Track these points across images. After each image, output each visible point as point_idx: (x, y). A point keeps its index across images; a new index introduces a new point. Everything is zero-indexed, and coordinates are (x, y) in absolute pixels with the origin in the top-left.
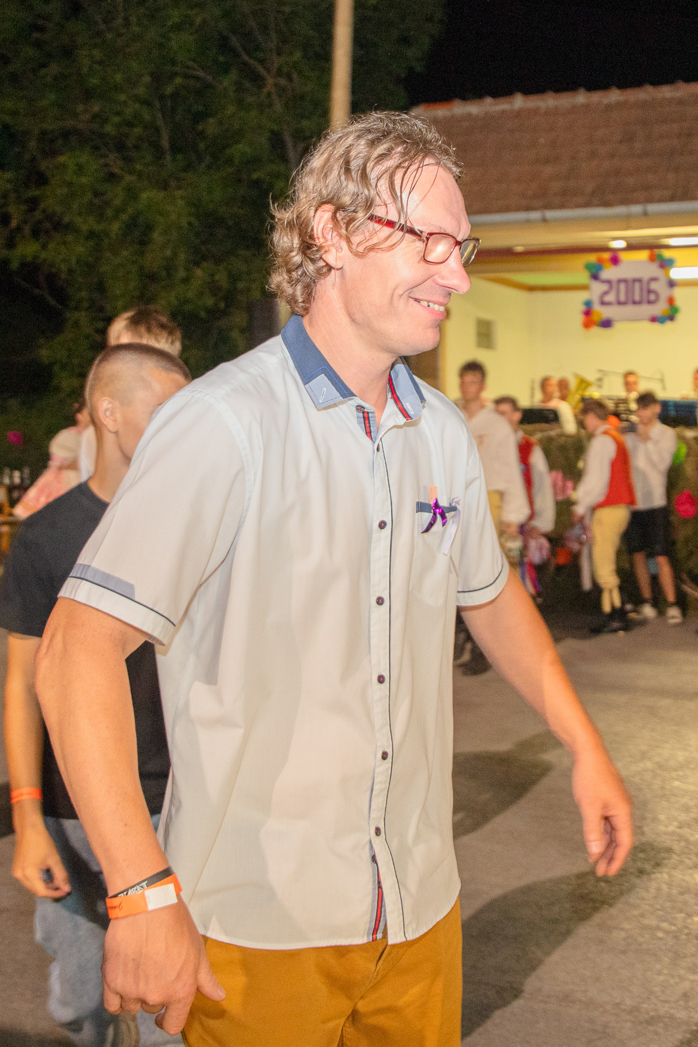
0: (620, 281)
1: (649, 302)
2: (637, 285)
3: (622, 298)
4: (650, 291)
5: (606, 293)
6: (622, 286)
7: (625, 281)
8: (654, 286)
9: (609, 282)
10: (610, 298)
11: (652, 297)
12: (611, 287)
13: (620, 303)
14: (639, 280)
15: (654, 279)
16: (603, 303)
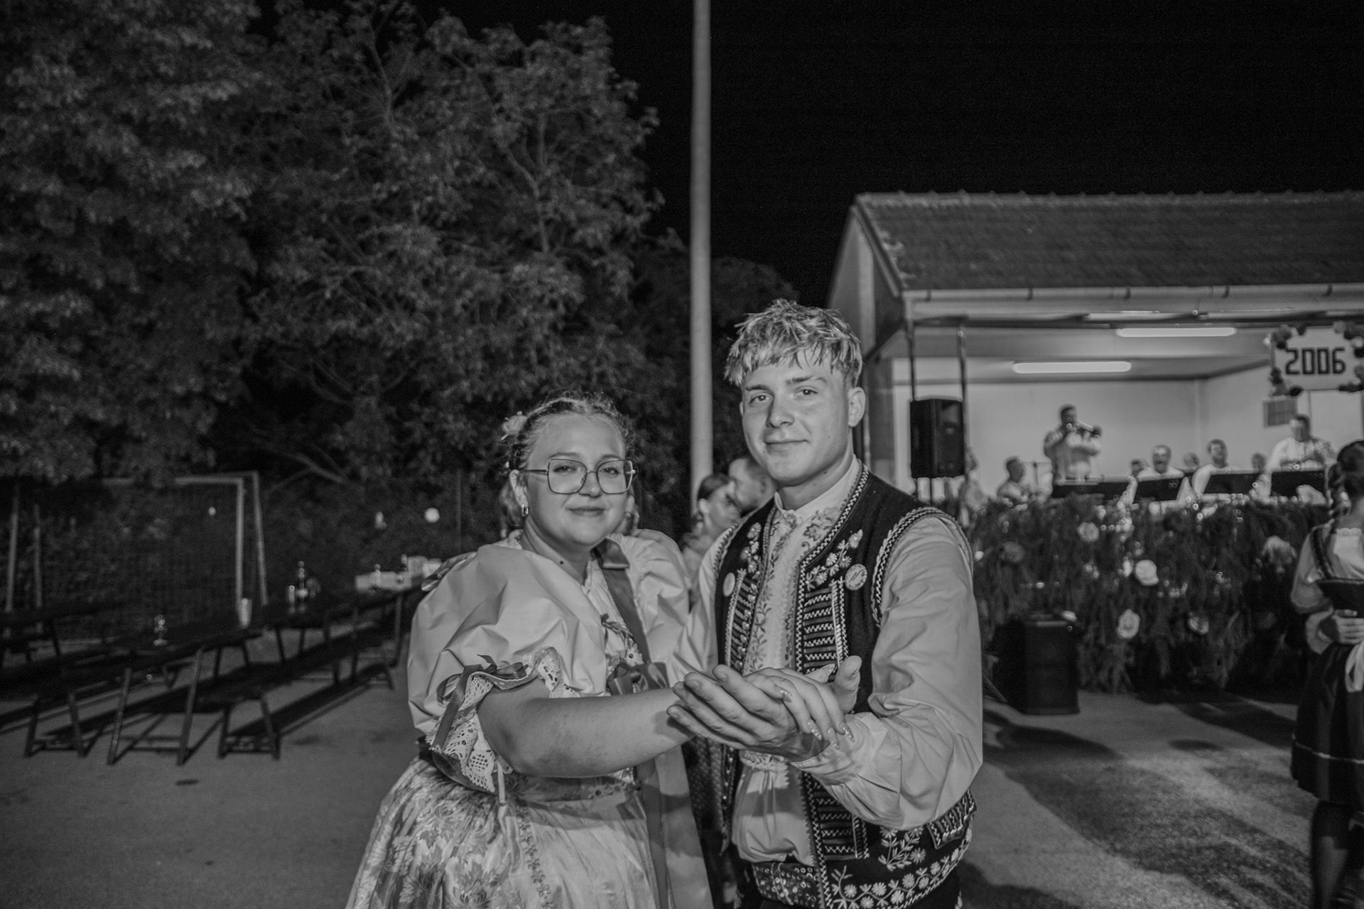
0: (1304, 351)
1: (1335, 372)
2: (1323, 355)
3: (1309, 368)
4: (1335, 362)
5: (1292, 362)
6: (1308, 356)
7: (1311, 351)
8: (1339, 356)
9: (1295, 352)
10: (1297, 366)
11: (1339, 367)
12: (1296, 357)
13: (1305, 372)
14: (1326, 351)
15: (1341, 350)
16: (1288, 372)
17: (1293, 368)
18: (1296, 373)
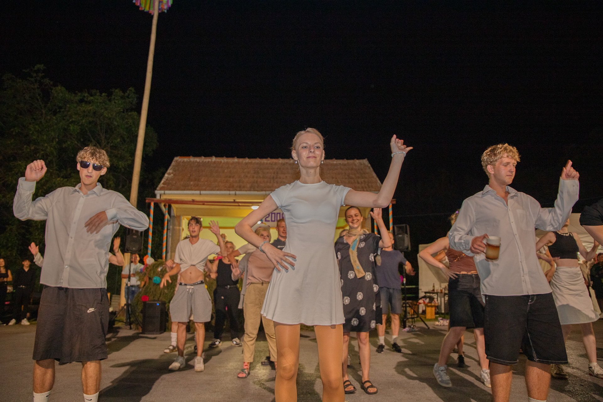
2: (278, 215)
6: (273, 215)
10: (269, 219)
13: (272, 221)
17: (267, 219)
18: (269, 221)
